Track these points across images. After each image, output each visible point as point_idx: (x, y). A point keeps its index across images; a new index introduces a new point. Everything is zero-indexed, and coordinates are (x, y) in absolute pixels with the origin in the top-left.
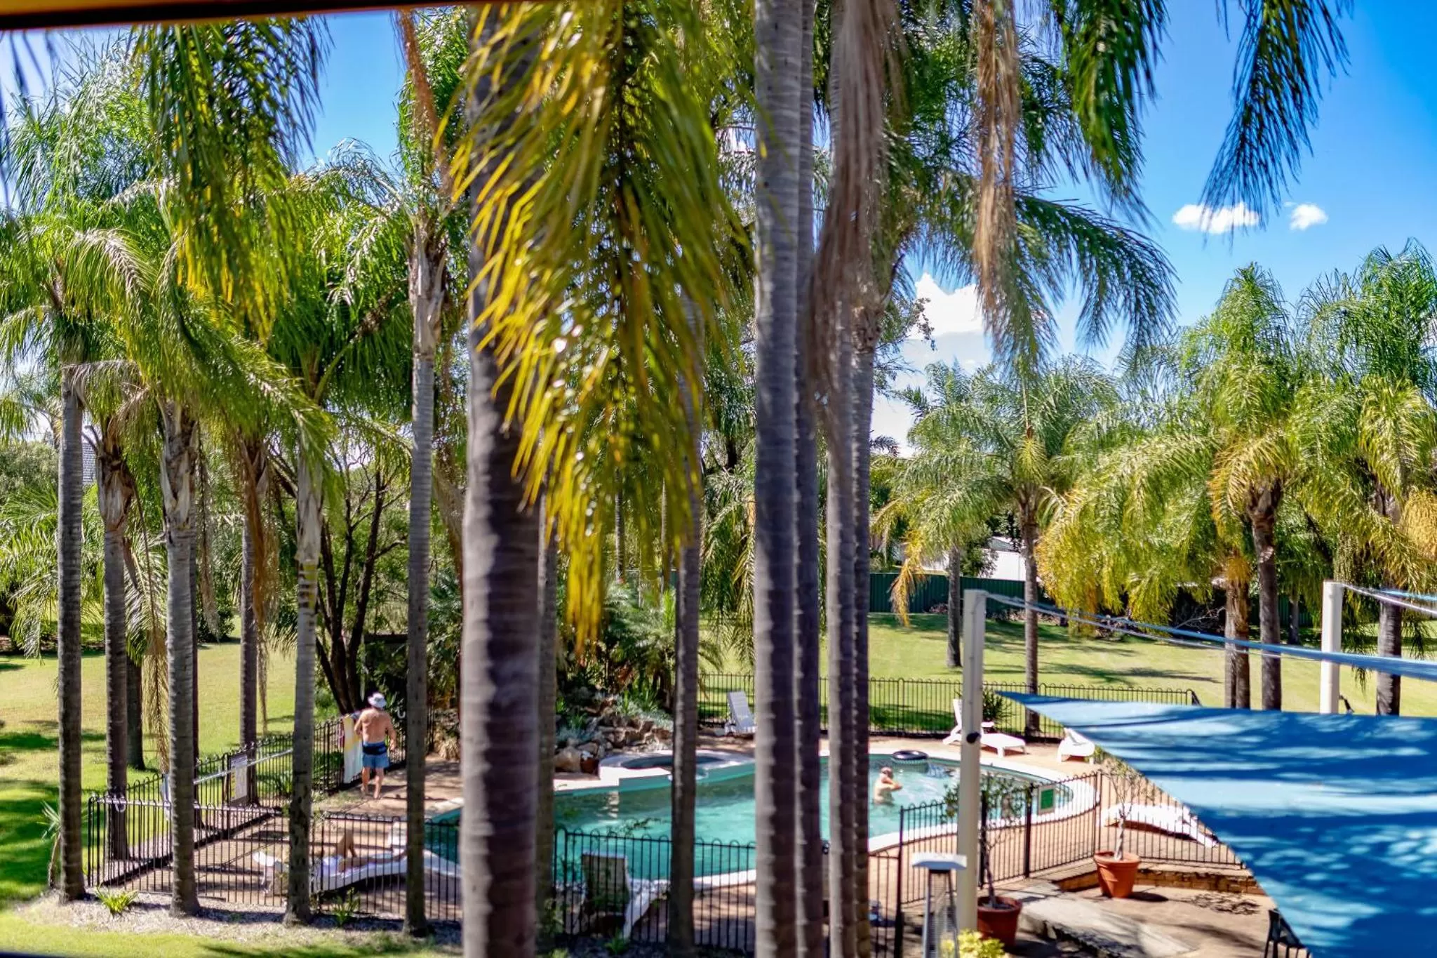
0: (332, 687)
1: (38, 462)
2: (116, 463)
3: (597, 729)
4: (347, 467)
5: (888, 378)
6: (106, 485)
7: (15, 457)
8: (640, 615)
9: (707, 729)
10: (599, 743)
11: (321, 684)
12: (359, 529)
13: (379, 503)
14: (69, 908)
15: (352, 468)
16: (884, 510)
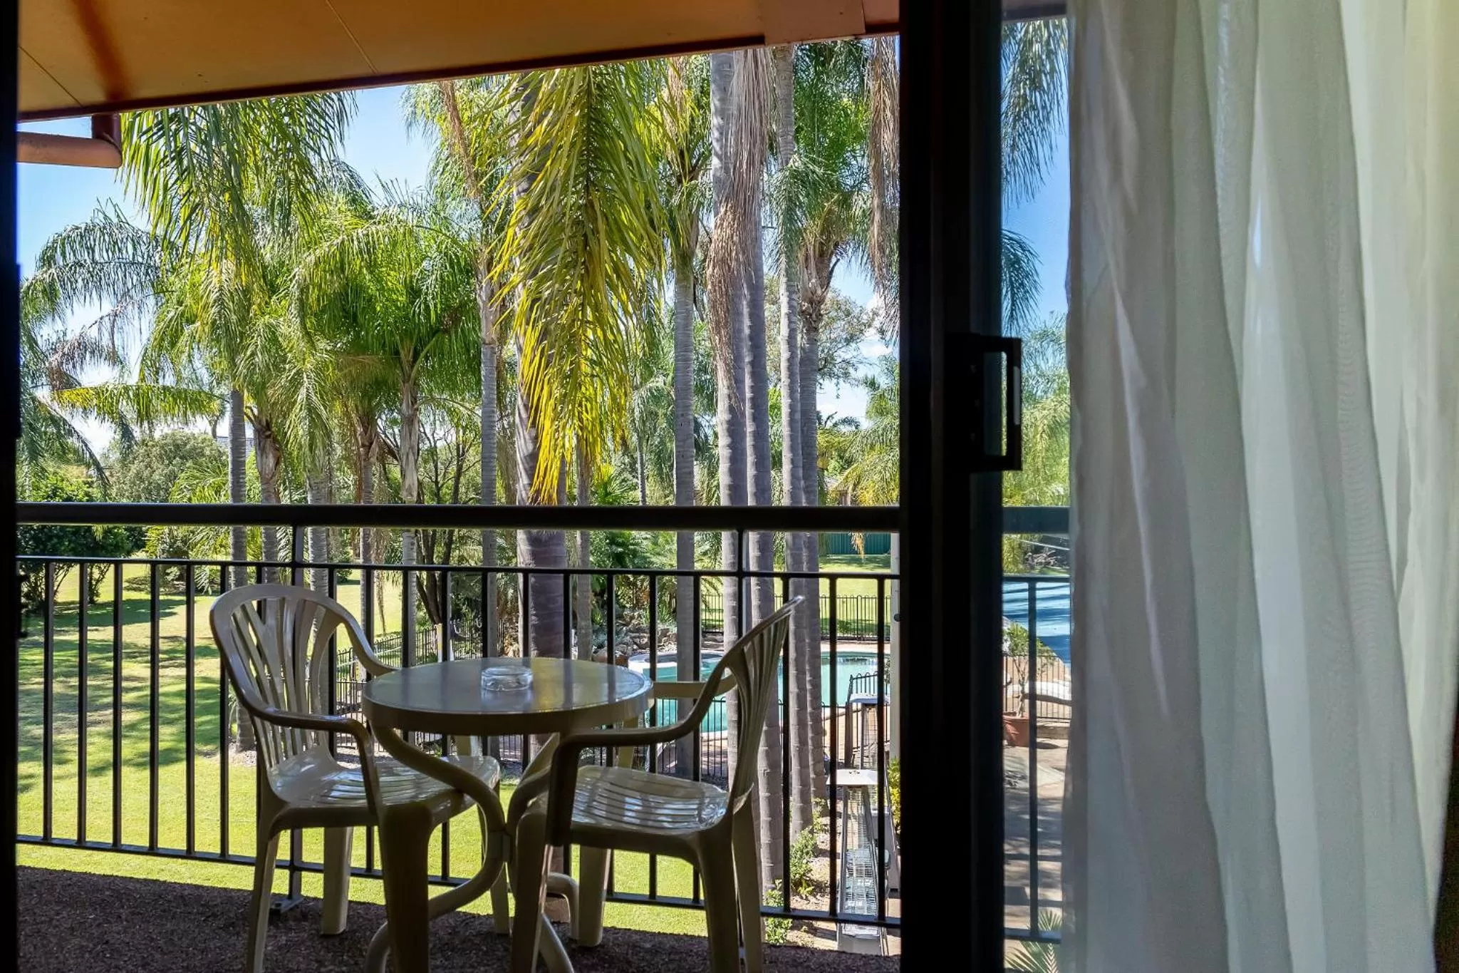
0: (427, 608)
1: (202, 448)
2: (268, 433)
3: (626, 635)
4: (435, 443)
5: (851, 370)
6: (261, 450)
7: (185, 445)
8: (658, 550)
9: (710, 636)
10: (627, 644)
11: (419, 608)
12: (444, 490)
13: (460, 468)
14: (243, 754)
15: (439, 444)
16: (848, 471)
